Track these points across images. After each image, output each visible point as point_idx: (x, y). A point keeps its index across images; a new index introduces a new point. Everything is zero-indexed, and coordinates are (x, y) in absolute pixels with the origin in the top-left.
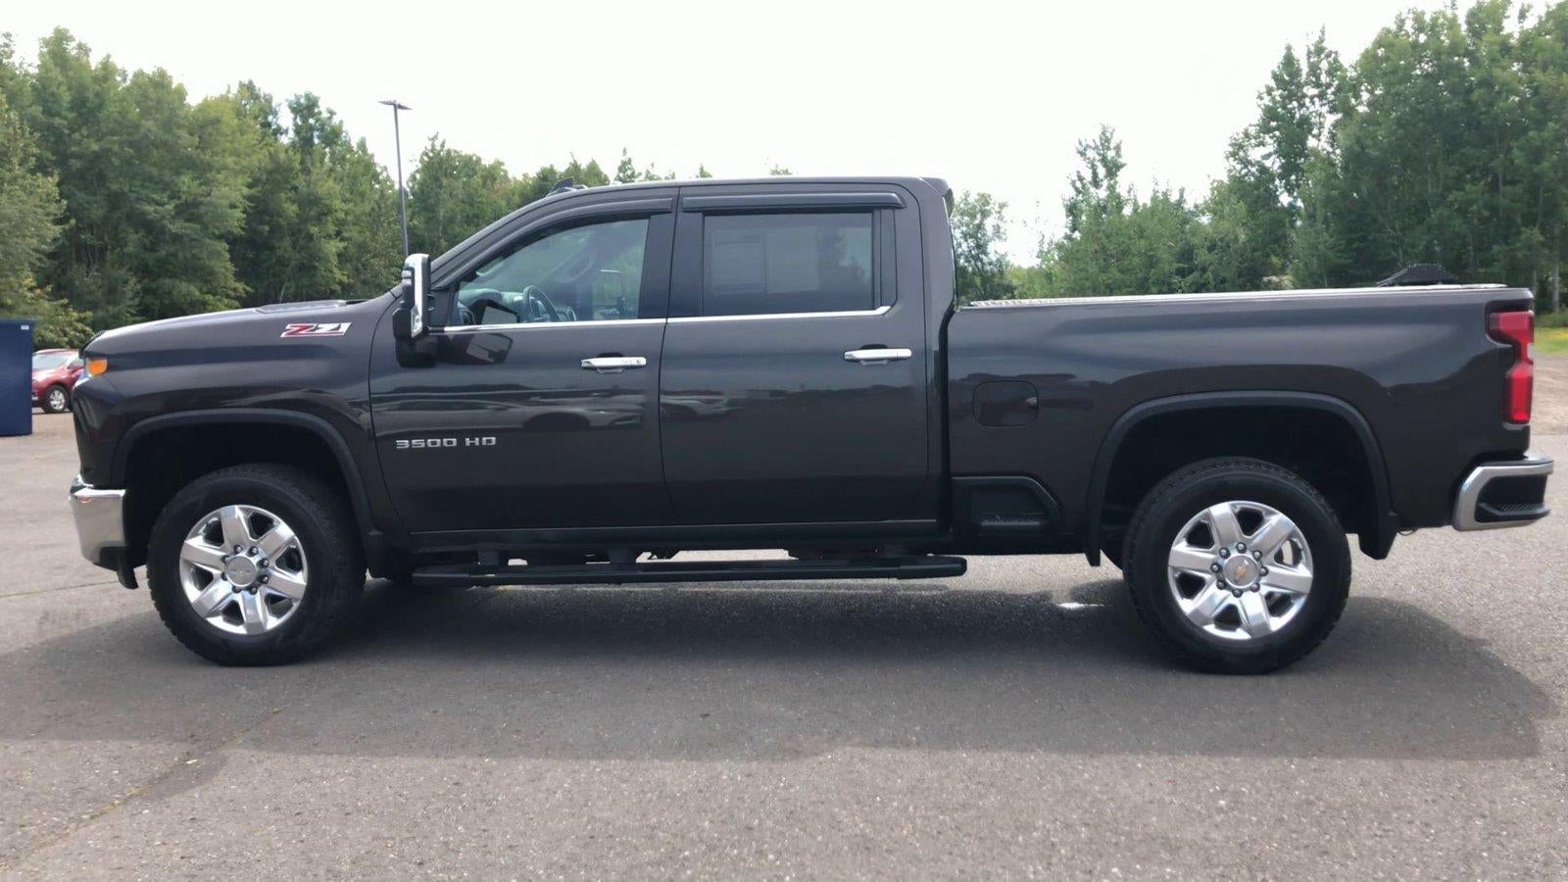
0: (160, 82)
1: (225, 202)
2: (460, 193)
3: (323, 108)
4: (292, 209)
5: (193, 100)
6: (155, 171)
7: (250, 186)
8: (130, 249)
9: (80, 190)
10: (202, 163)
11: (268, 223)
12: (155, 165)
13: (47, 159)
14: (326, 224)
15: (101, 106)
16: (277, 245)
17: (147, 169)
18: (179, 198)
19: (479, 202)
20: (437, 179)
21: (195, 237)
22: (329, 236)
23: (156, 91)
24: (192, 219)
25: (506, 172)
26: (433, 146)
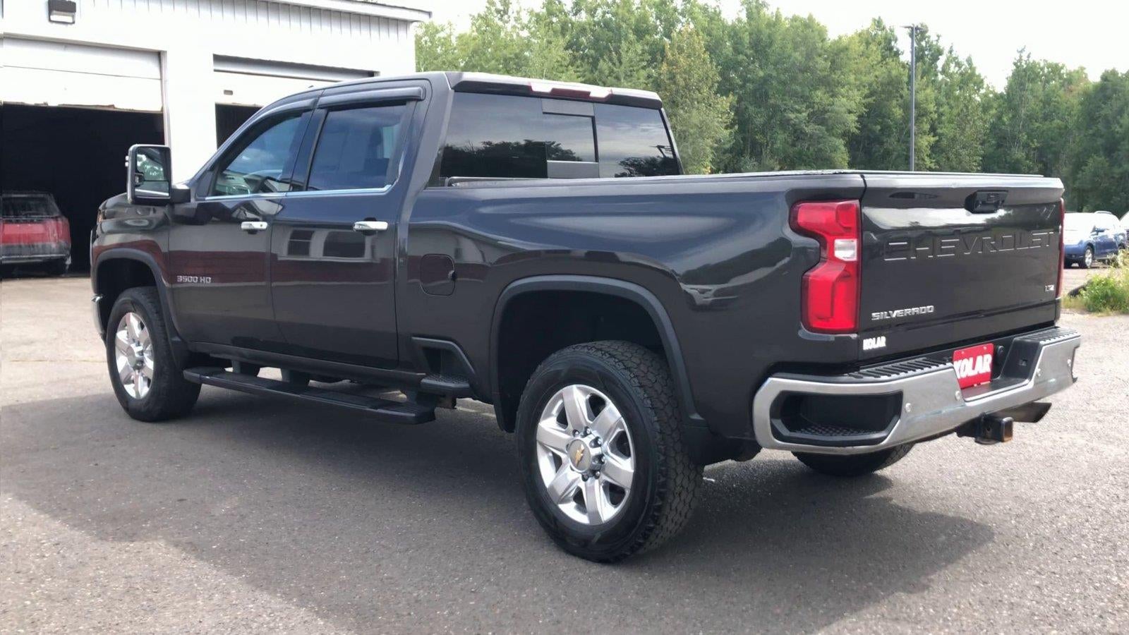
0: (808, 24)
1: (843, 109)
2: (1040, 93)
3: (932, 35)
4: (898, 112)
5: (832, 36)
6: (799, 89)
7: (866, 97)
8: (778, 145)
9: (751, 105)
10: (833, 80)
11: (880, 124)
12: (800, 84)
13: (737, 84)
14: (922, 123)
15: (771, 44)
16: (885, 140)
17: (794, 88)
18: (813, 108)
19: (1055, 102)
20: (1022, 84)
21: (821, 135)
22: (925, 133)
23: (807, 30)
24: (822, 122)
25: (1086, 75)
26: (1021, 57)
